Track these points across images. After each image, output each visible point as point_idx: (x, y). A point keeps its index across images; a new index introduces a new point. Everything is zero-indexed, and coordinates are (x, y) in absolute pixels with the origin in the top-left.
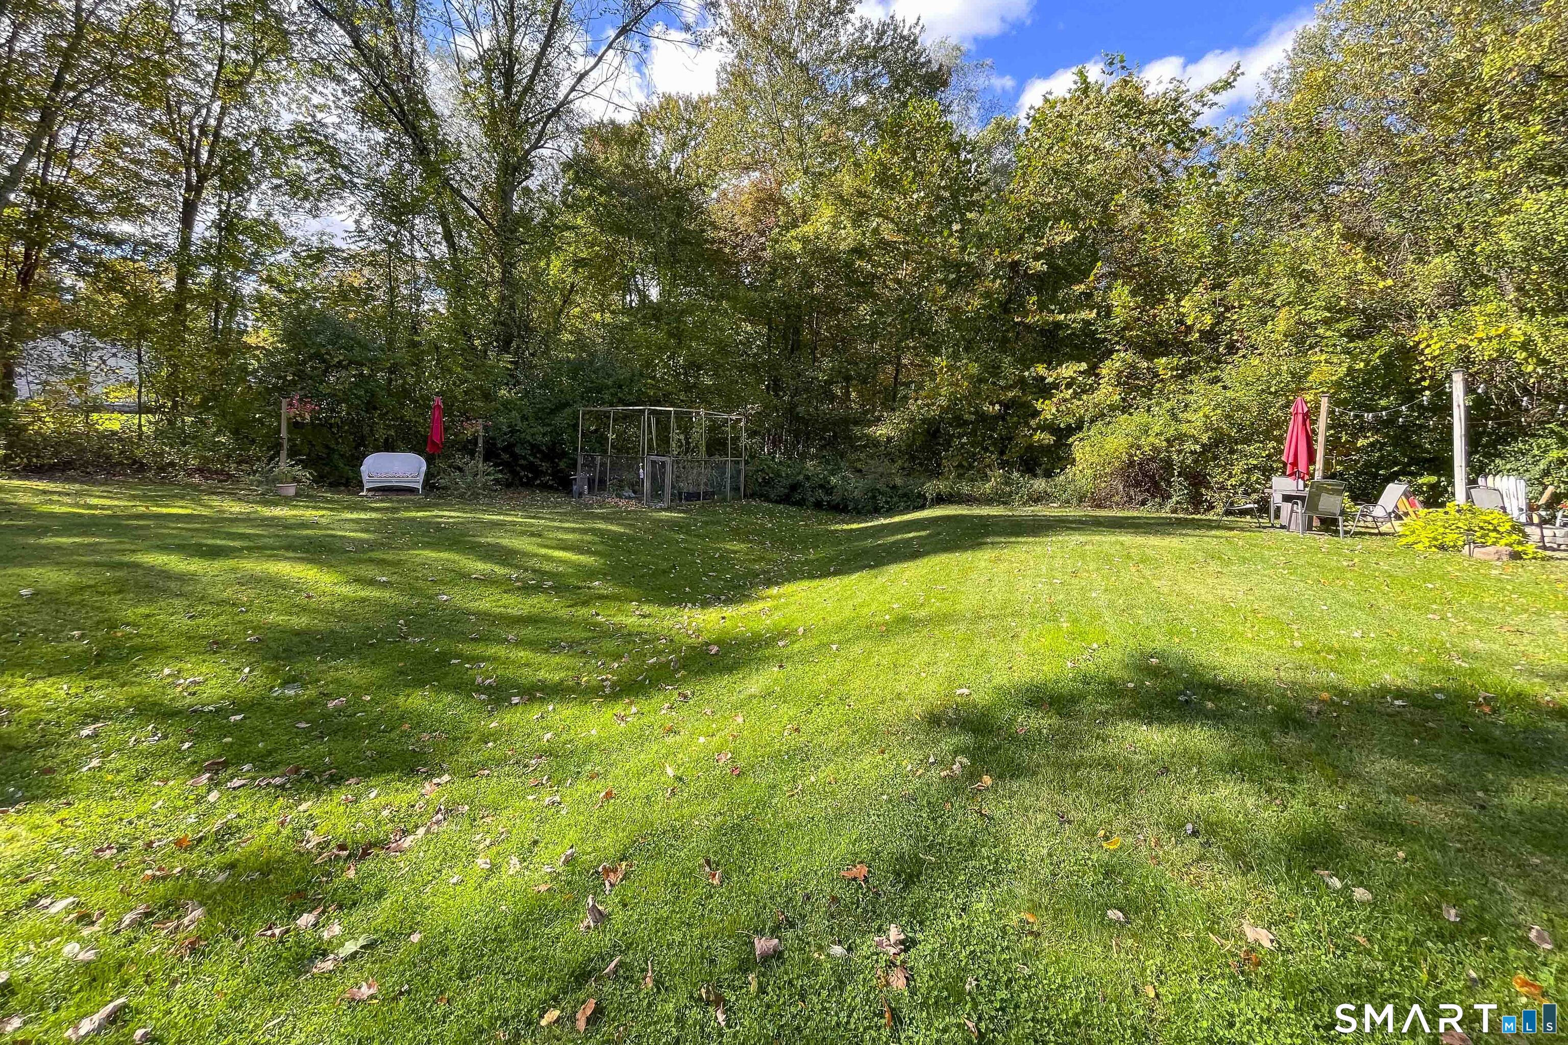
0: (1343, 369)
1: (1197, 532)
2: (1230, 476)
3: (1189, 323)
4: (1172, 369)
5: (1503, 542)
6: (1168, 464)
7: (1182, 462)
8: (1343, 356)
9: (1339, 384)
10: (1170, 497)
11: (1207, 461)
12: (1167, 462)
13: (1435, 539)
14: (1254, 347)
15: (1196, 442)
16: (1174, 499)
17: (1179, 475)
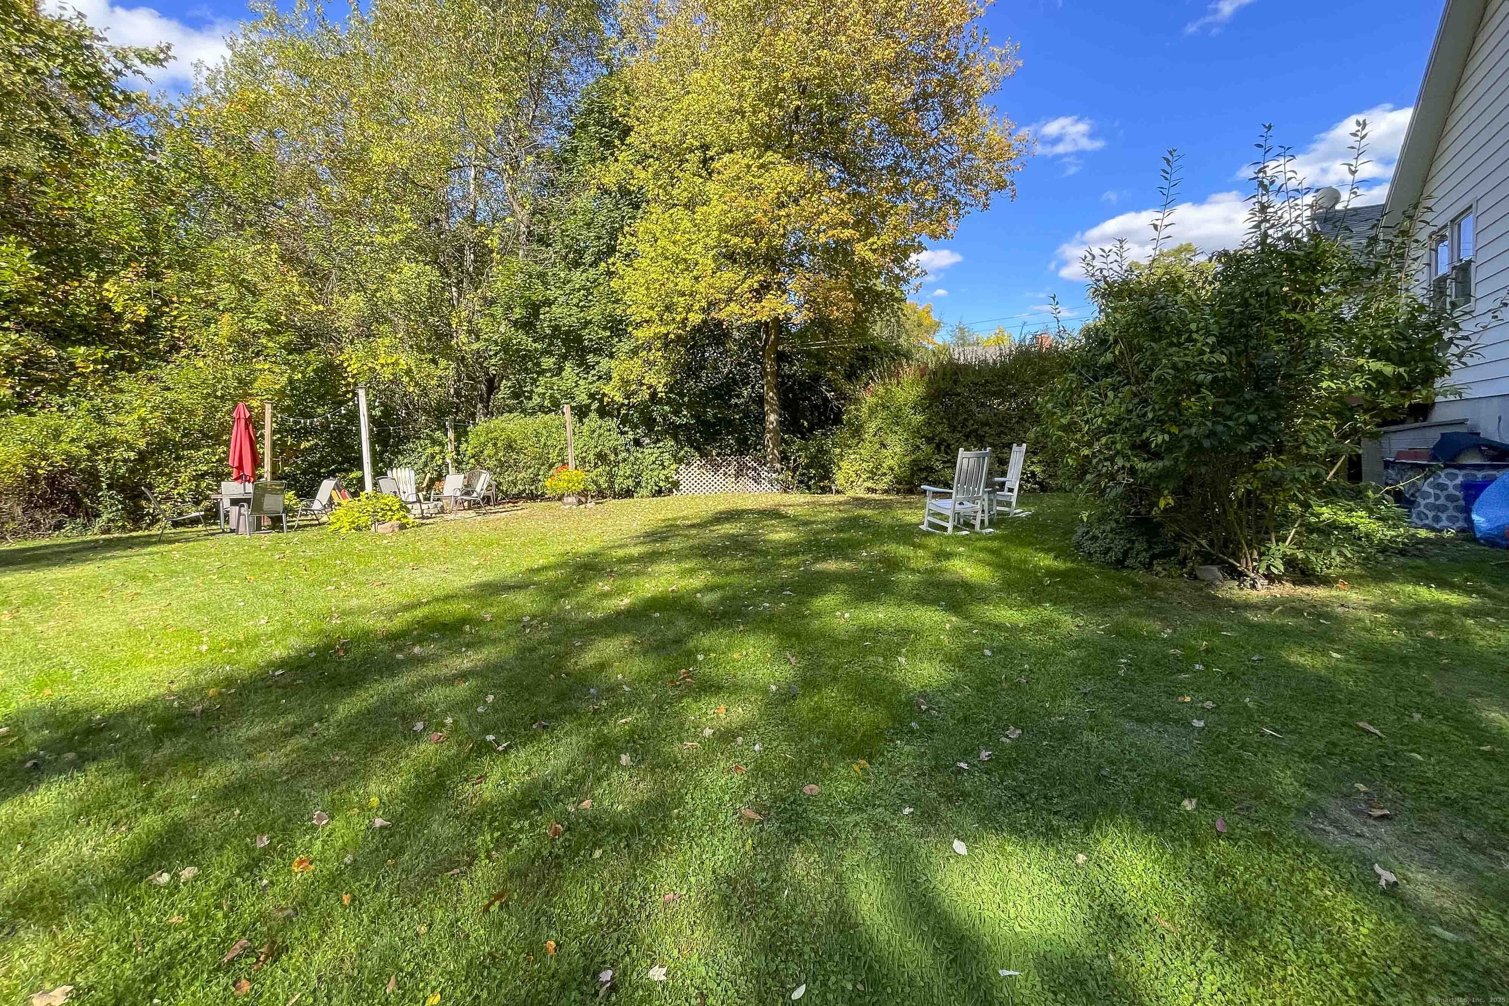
0: (284, 380)
1: (129, 552)
2: (177, 483)
3: (117, 310)
4: (95, 362)
5: (395, 517)
6: (93, 476)
7: (112, 473)
8: (283, 367)
9: (281, 393)
10: (98, 515)
11: (147, 470)
12: (91, 474)
13: (353, 522)
14: (196, 348)
15: (131, 448)
16: (105, 517)
17: (110, 487)
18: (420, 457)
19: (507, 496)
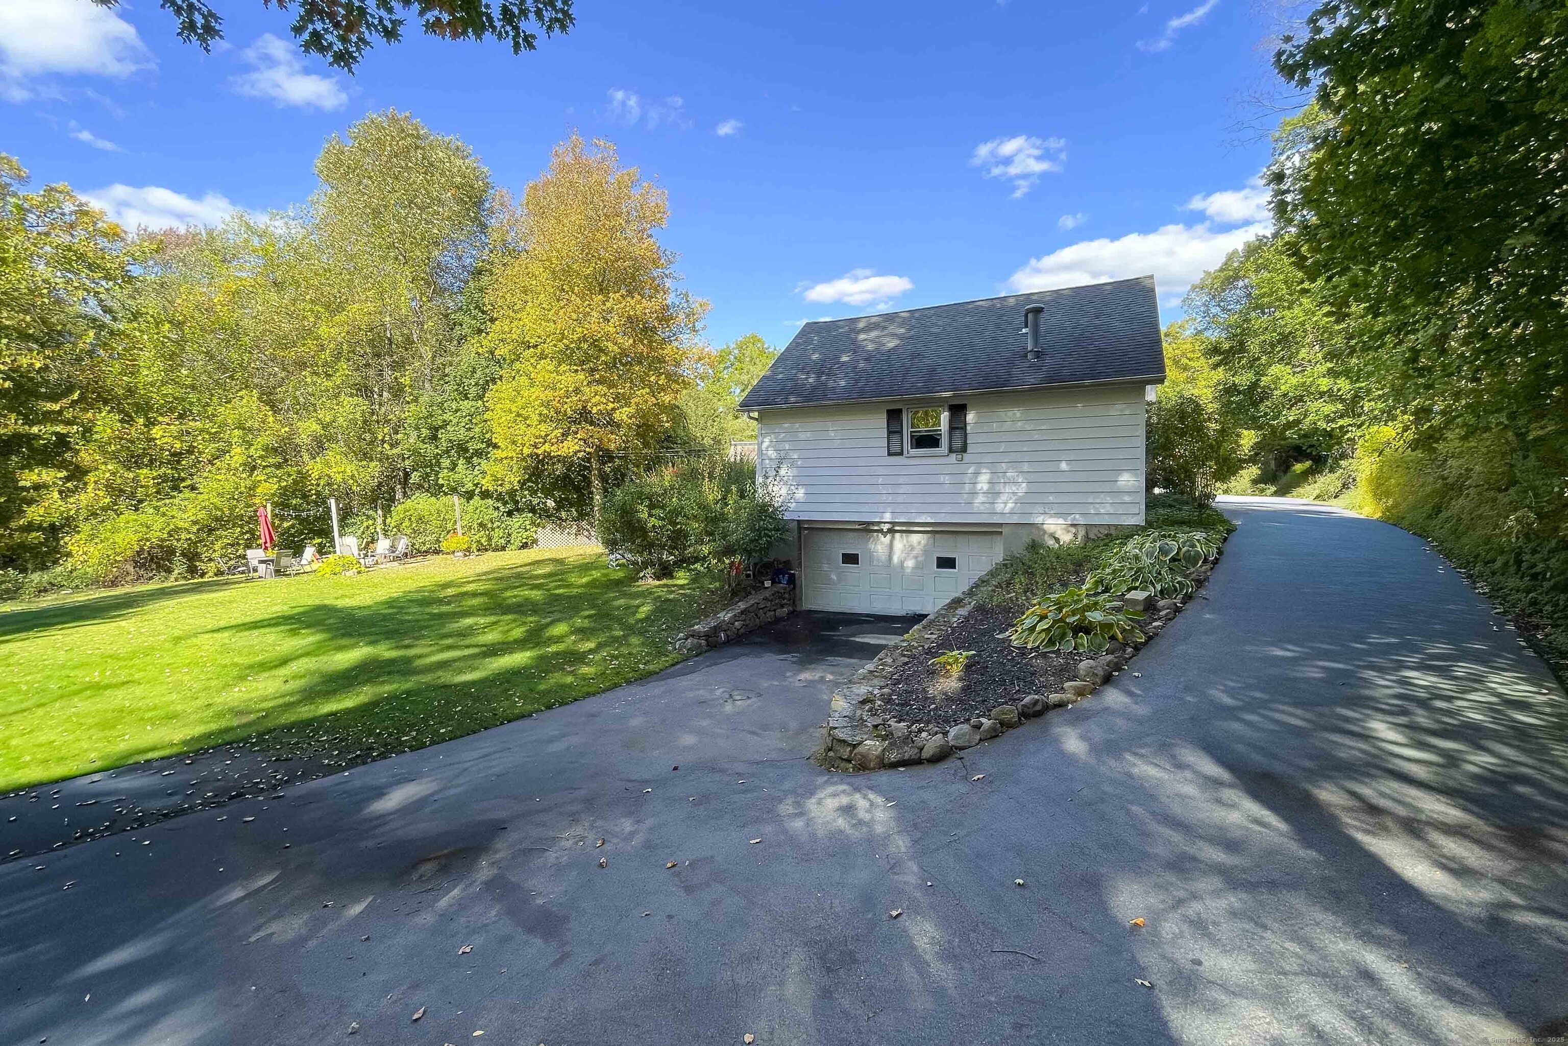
0: (276, 487)
7: (181, 547)
8: (275, 479)
10: (173, 571)
12: (170, 548)
13: (332, 571)
15: (189, 532)
16: (176, 572)
17: (180, 555)
18: (359, 529)
19: (420, 552)
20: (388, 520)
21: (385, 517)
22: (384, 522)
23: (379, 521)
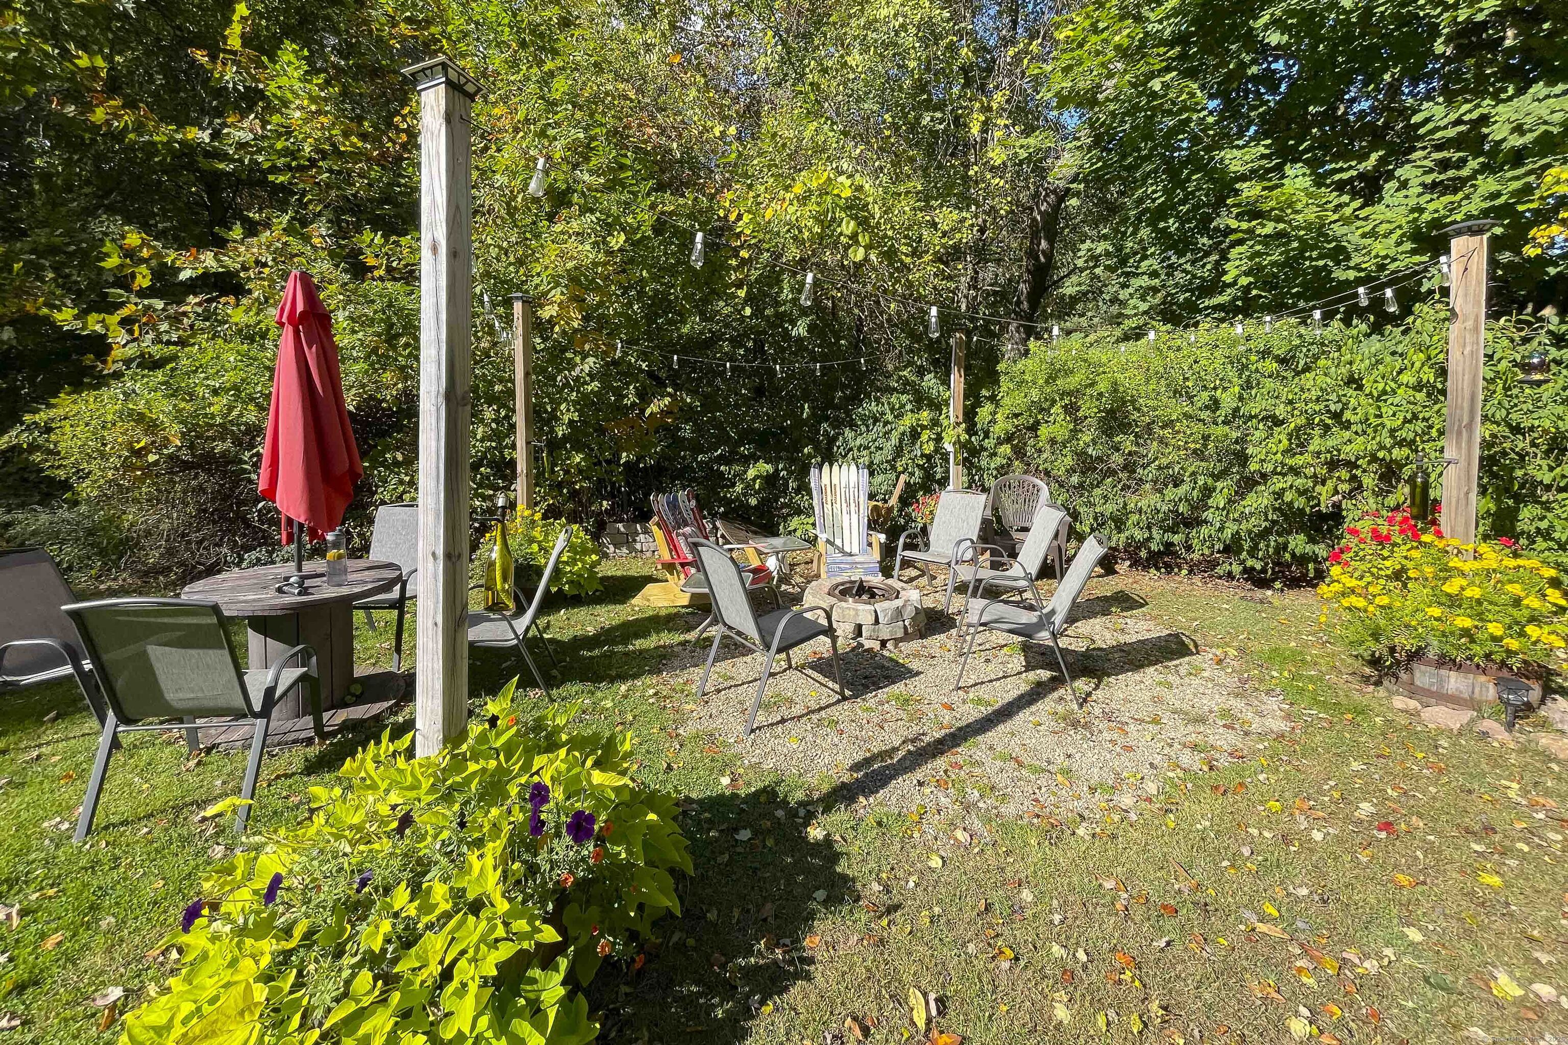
20: (984, 413)
21: (972, 395)
22: (970, 415)
23: (954, 411)
